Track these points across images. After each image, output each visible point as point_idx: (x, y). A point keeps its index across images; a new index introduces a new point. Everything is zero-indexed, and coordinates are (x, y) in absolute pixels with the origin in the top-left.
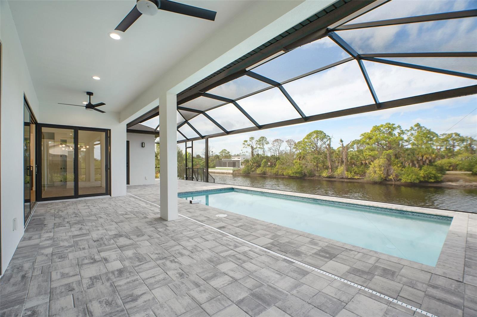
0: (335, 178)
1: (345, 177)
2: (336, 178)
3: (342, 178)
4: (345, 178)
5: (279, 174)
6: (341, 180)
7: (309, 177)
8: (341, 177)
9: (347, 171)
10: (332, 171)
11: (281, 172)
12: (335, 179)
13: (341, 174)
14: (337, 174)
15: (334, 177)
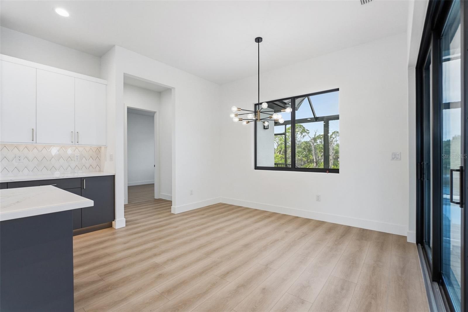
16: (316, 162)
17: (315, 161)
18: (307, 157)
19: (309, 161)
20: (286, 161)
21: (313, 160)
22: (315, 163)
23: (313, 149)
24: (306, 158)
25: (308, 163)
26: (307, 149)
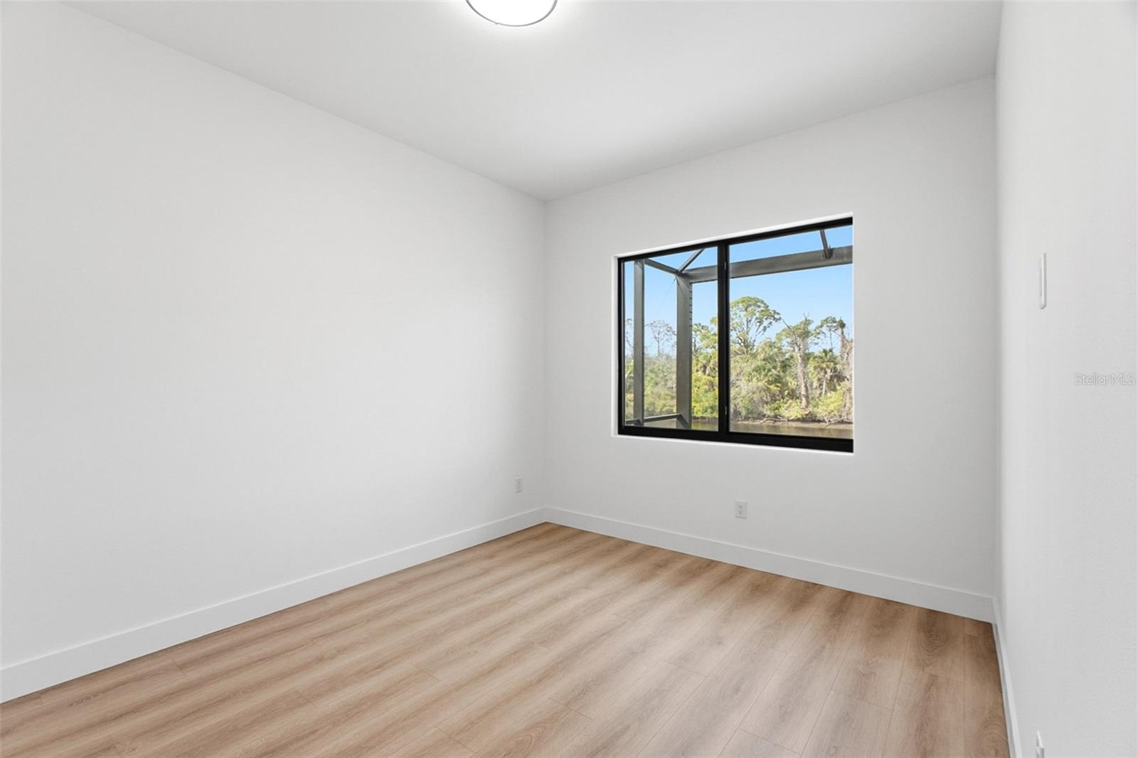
0: (819, 421)
2: (824, 421)
5: (658, 410)
7: (747, 418)
8: (839, 419)
11: (664, 406)
12: (824, 424)
13: (836, 412)
15: (817, 418)
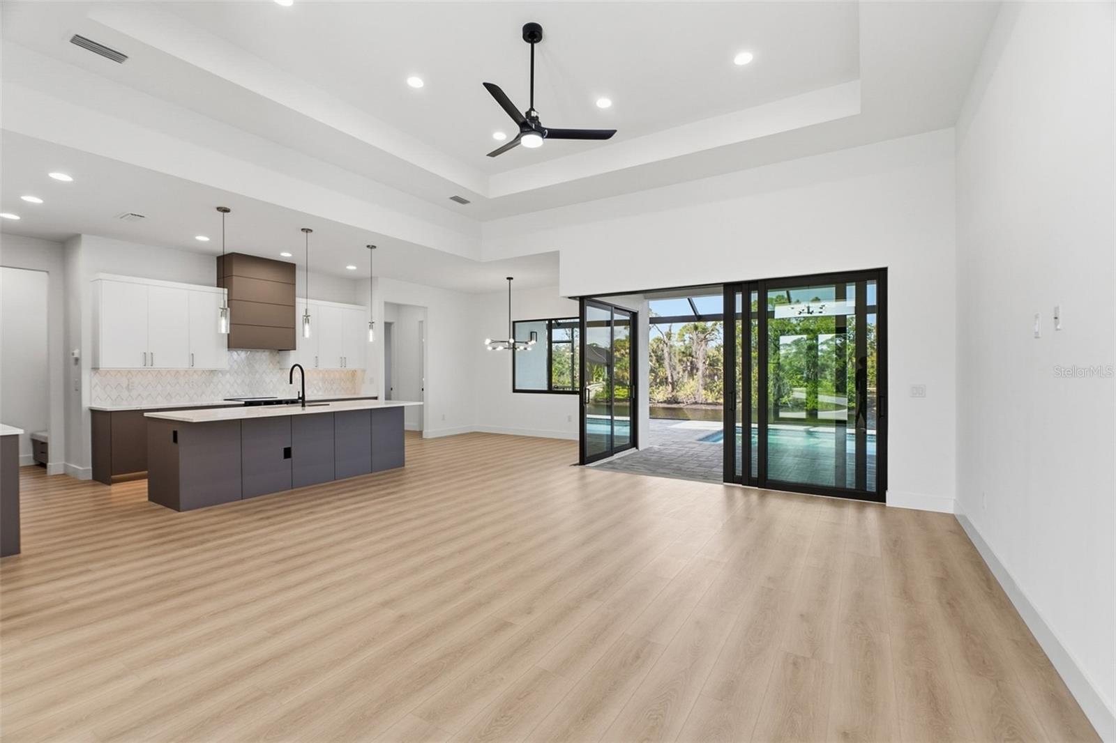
1: (700, 402)
3: (696, 403)
4: (701, 404)
6: (694, 406)
9: (705, 389)
10: (673, 389)
14: (685, 394)
16: (673, 384)
17: (670, 380)
18: (654, 372)
19: (658, 380)
20: (573, 384)
21: (667, 378)
22: (670, 385)
23: (666, 355)
24: (653, 374)
25: (656, 385)
26: (655, 356)
